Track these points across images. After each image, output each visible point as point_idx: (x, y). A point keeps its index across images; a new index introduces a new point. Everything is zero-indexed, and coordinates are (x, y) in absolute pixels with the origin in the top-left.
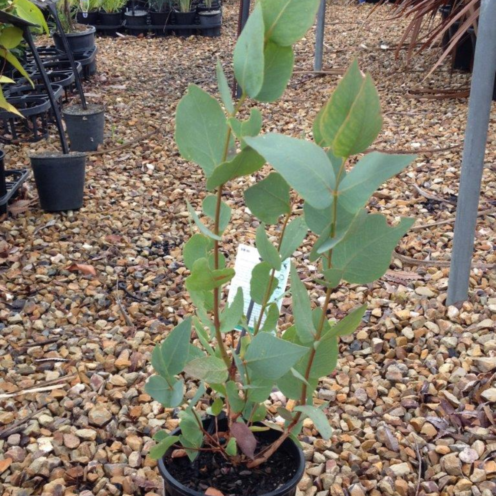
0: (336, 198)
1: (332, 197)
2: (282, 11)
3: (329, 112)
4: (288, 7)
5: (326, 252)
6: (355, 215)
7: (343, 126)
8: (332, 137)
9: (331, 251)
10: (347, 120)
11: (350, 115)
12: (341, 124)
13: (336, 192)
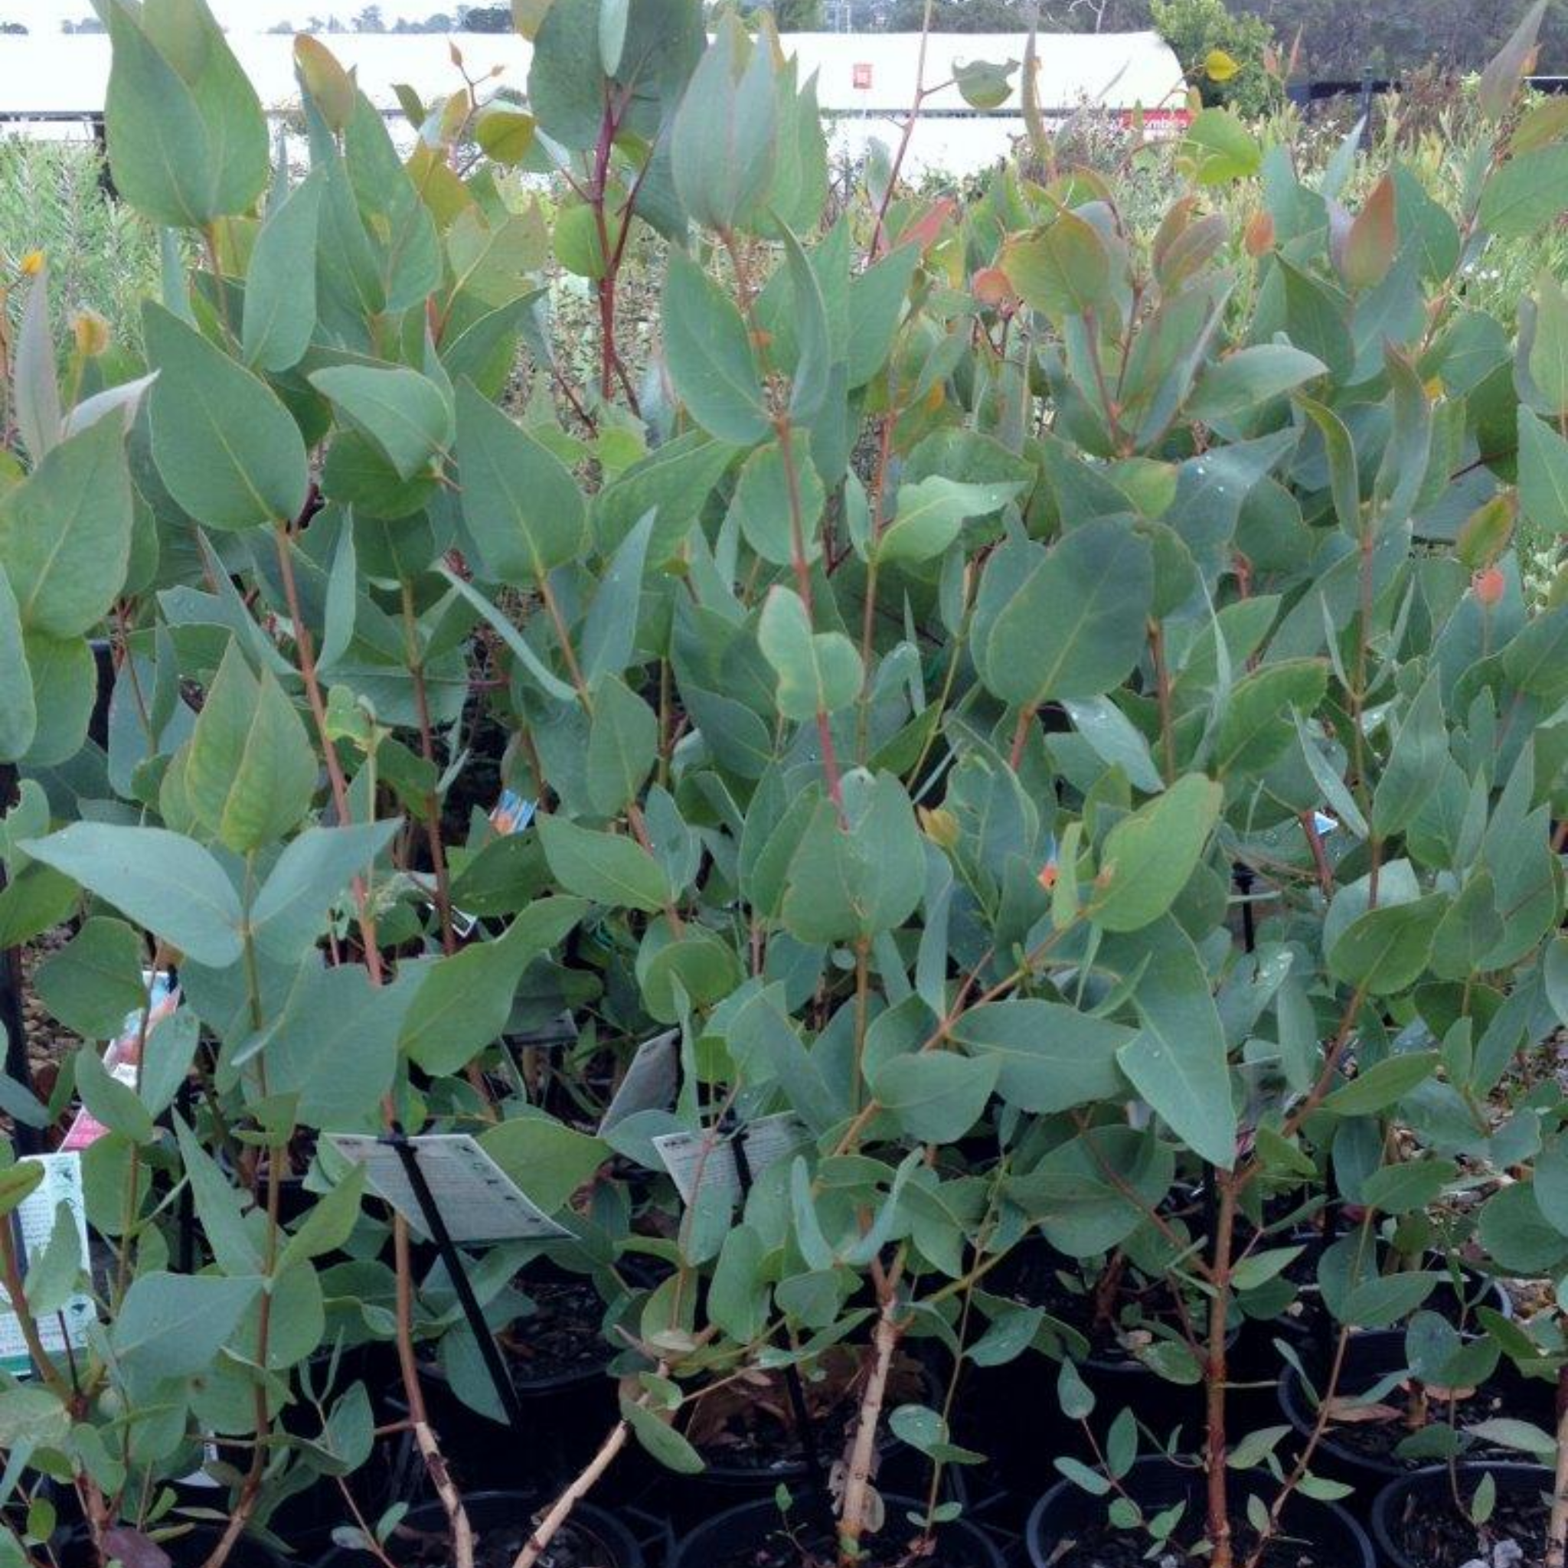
0: (249, 940)
1: (240, 941)
2: (47, 566)
3: (199, 760)
4: (59, 555)
5: (250, 1060)
6: (298, 965)
7: (237, 783)
8: (217, 811)
9: (260, 1057)
10: (242, 770)
11: (245, 760)
12: (232, 780)
13: (247, 928)
